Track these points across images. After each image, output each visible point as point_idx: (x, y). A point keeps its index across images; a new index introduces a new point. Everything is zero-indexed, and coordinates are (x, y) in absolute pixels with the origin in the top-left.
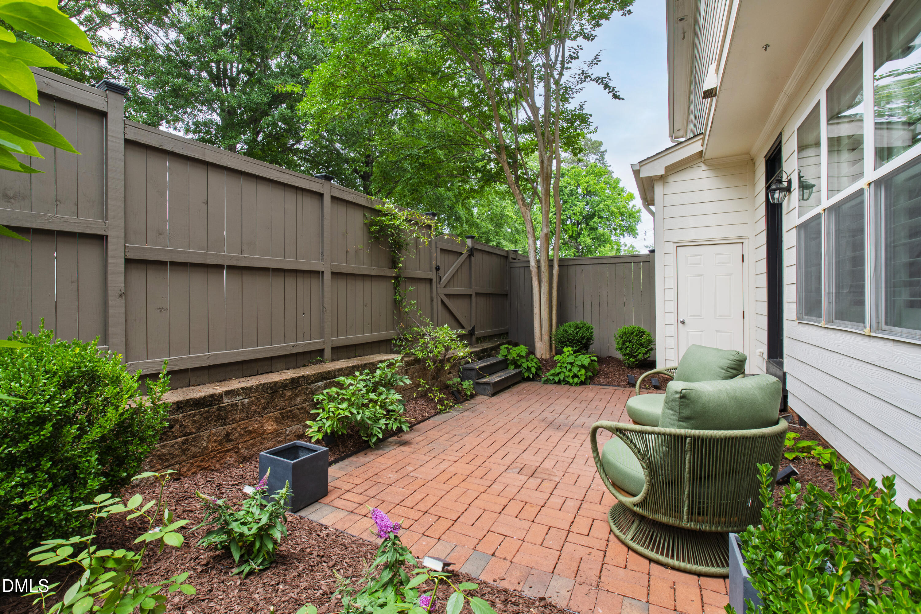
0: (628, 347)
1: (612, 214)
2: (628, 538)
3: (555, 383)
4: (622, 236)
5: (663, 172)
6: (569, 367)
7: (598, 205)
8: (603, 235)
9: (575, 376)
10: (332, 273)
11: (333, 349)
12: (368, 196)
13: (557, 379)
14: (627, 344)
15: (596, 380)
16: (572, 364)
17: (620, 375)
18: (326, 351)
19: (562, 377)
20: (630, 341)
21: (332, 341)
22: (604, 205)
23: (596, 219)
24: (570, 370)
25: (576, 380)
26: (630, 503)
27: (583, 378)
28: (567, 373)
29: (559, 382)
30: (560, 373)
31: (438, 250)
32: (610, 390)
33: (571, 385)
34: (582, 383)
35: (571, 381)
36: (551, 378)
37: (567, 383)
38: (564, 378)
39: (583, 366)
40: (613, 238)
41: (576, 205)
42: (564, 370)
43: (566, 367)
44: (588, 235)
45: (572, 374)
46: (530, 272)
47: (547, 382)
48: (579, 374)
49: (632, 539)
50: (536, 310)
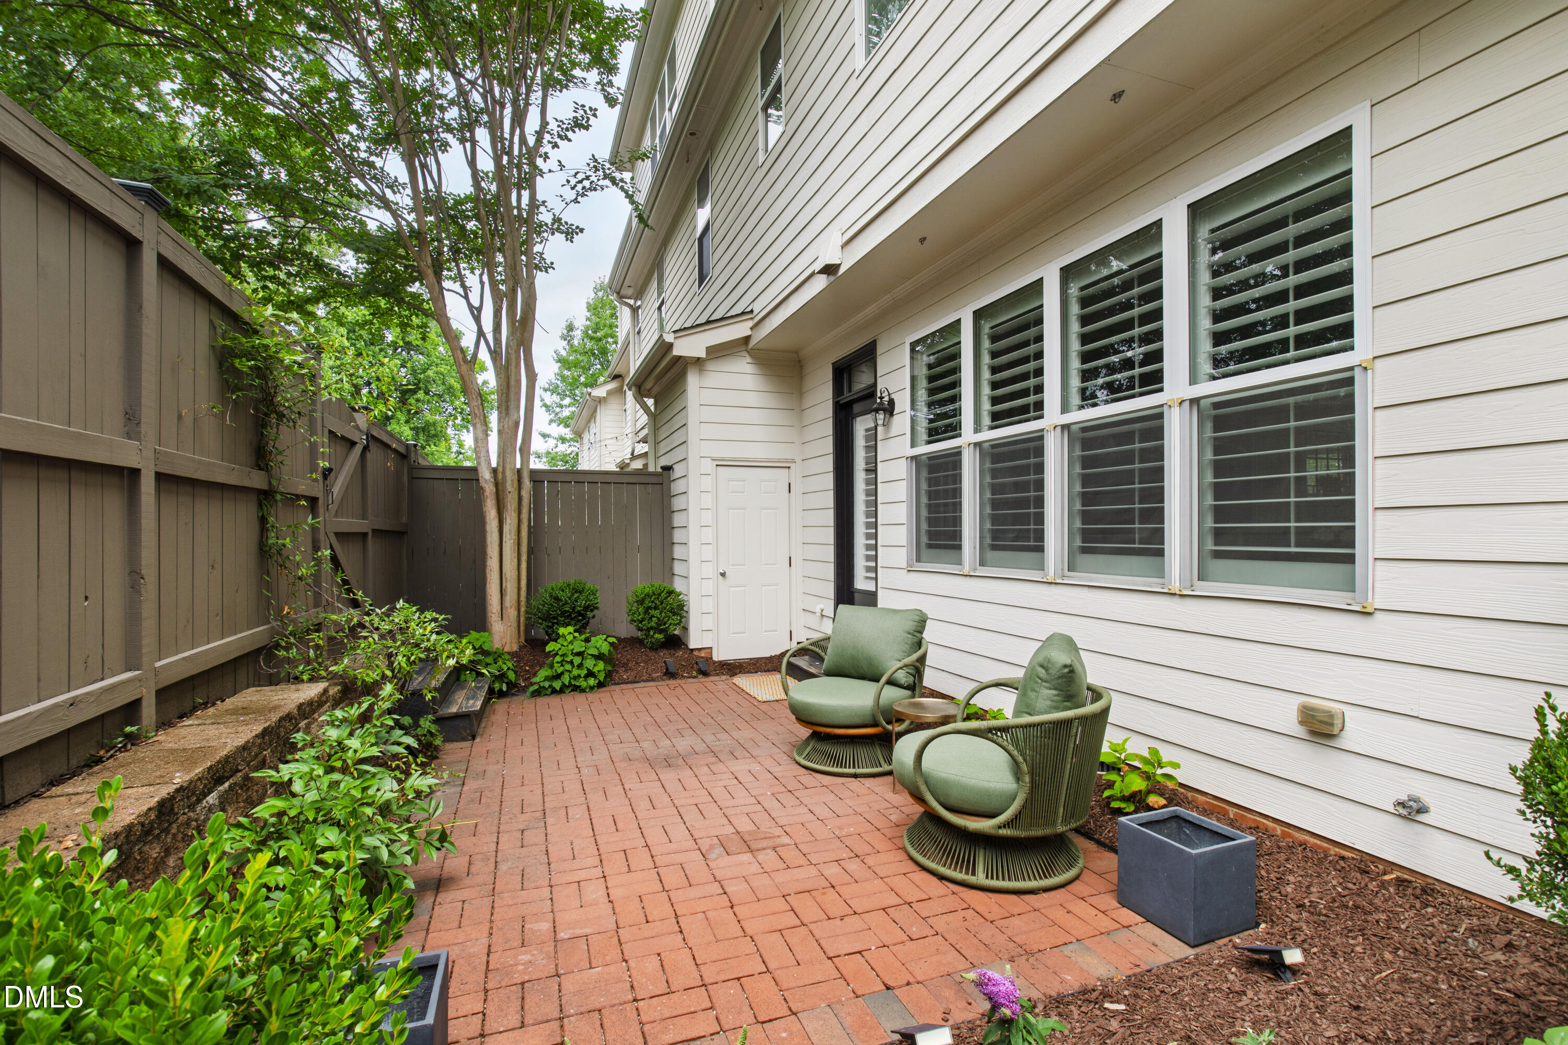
0: (653, 616)
1: (450, 390)
2: (980, 878)
3: (554, 691)
4: (465, 431)
5: (703, 354)
6: (577, 660)
7: (424, 371)
8: (434, 424)
9: (590, 674)
10: (160, 477)
11: (159, 693)
12: (229, 278)
13: (557, 685)
14: (652, 612)
15: (616, 677)
16: (580, 654)
17: (646, 662)
18: (145, 703)
19: (566, 679)
20: (656, 608)
21: (156, 672)
22: (437, 373)
23: (421, 395)
24: (580, 666)
25: (592, 682)
26: (993, 827)
27: (601, 677)
28: (576, 672)
29: (561, 691)
30: (562, 673)
31: (326, 433)
32: (643, 688)
33: (583, 691)
34: (601, 685)
35: (583, 684)
36: (547, 684)
37: (576, 689)
38: (570, 682)
39: (599, 657)
40: (450, 431)
41: (382, 365)
42: (568, 667)
43: (571, 662)
44: (407, 422)
45: (584, 672)
46: (481, 490)
47: (538, 693)
48: (596, 670)
49: (987, 877)
50: (493, 563)
